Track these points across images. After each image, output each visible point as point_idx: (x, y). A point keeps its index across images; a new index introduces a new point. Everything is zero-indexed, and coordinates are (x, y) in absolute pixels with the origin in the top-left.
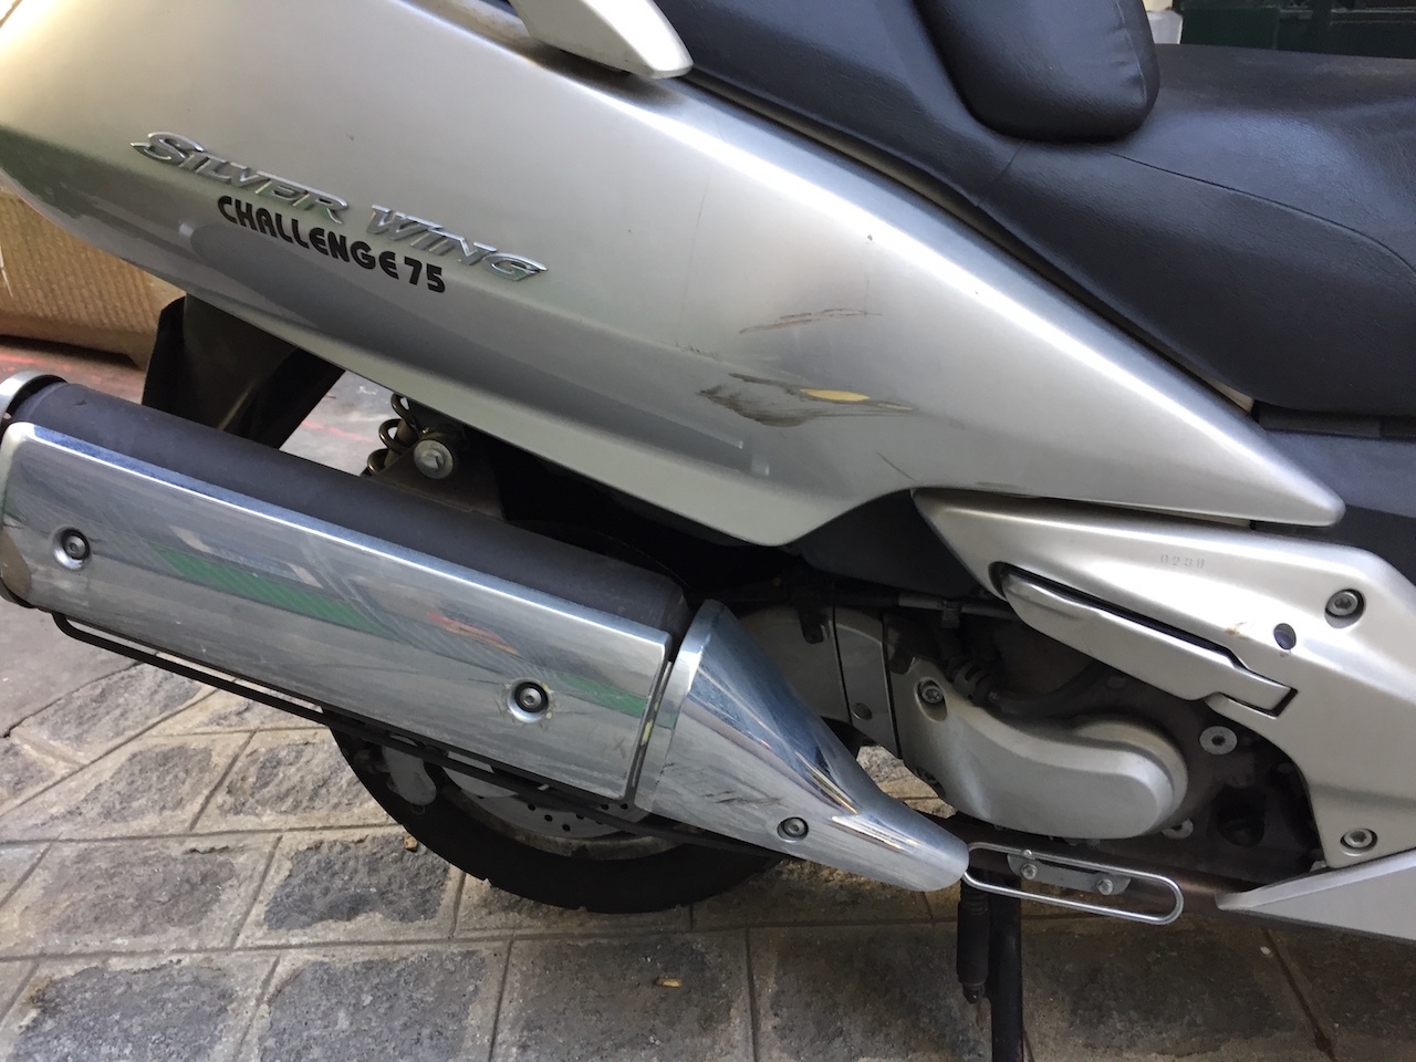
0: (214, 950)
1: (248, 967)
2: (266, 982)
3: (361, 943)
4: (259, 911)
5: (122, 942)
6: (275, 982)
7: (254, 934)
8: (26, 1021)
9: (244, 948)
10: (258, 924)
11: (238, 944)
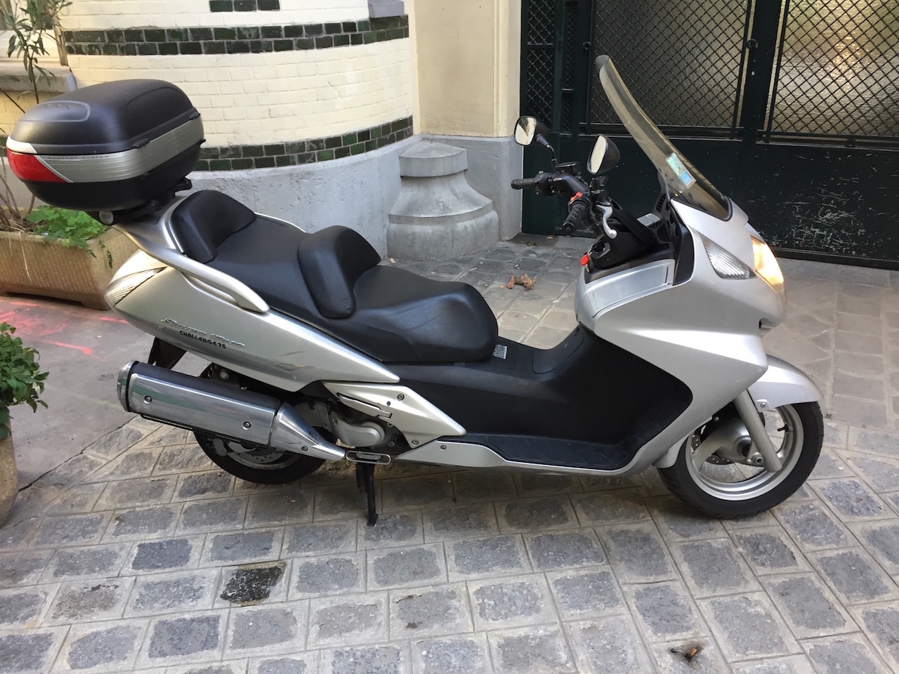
0: (165, 504)
1: (176, 507)
2: (182, 510)
3: (207, 499)
4: (176, 494)
5: (138, 504)
8: (116, 524)
10: (177, 497)
11: (172, 502)
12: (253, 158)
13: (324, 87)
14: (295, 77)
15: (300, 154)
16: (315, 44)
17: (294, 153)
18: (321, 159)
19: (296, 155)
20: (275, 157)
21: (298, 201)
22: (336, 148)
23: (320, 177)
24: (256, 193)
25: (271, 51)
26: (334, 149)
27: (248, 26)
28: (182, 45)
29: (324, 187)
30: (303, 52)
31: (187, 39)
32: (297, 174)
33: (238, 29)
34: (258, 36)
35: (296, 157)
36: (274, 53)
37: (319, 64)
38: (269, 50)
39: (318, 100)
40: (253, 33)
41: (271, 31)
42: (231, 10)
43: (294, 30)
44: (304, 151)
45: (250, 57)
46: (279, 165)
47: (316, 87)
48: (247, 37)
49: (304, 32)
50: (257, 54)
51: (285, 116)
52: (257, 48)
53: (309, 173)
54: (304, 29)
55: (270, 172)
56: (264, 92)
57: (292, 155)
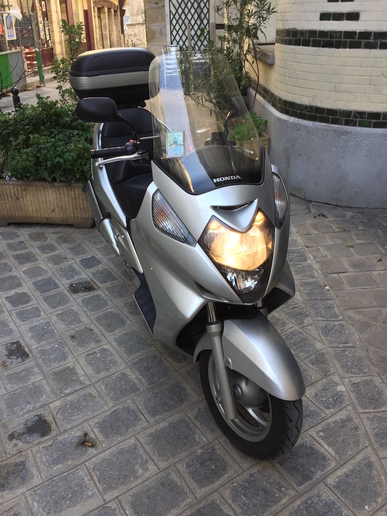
12: (318, 115)
13: (377, 76)
14: (357, 67)
15: (347, 118)
16: (378, 46)
17: (343, 117)
18: (361, 125)
19: (344, 119)
20: (331, 117)
21: (335, 149)
22: (375, 121)
23: (355, 137)
24: (313, 137)
25: (346, 48)
26: (373, 121)
27: (336, 30)
28: (303, 40)
29: (355, 144)
30: (368, 50)
31: (306, 37)
32: (339, 131)
33: (331, 32)
34: (340, 37)
35: (344, 120)
36: (347, 50)
37: (378, 60)
38: (345, 47)
39: (370, 85)
40: (338, 35)
41: (350, 34)
42: (329, 20)
43: (365, 35)
44: (350, 117)
45: (333, 51)
46: (332, 123)
47: (371, 76)
48: (334, 37)
49: (372, 37)
50: (337, 49)
51: (344, 92)
52: (338, 45)
53: (347, 133)
54: (373, 34)
55: (325, 126)
56: (335, 74)
57: (342, 118)
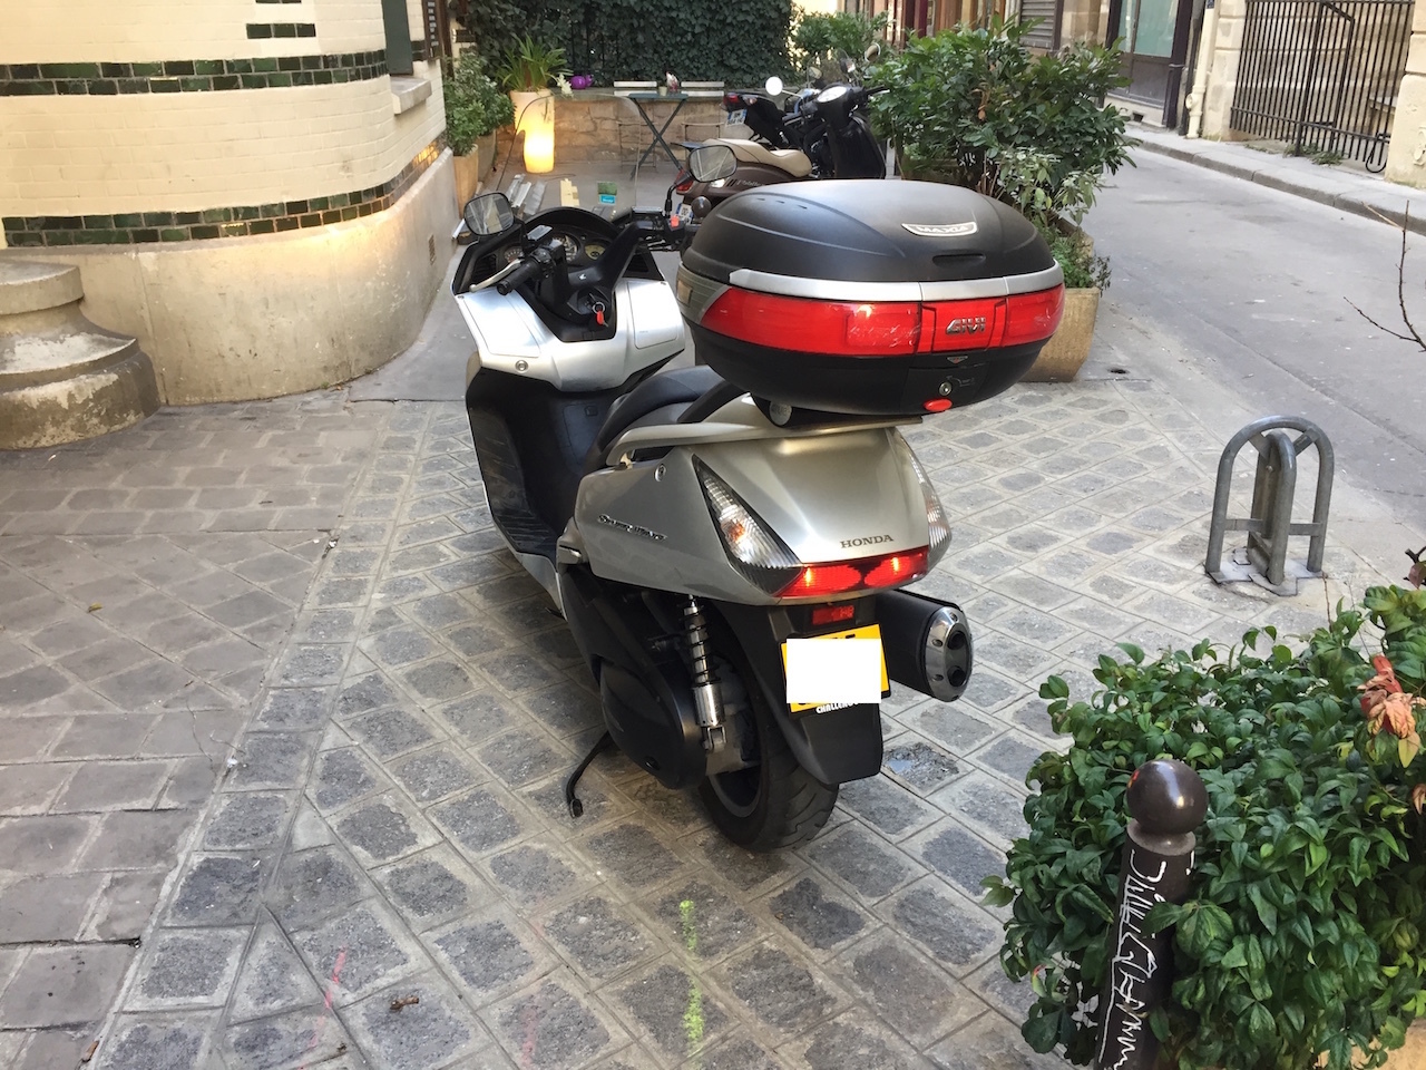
0: (892, 929)
1: (886, 912)
2: (884, 900)
3: (842, 889)
4: (863, 933)
5: (923, 960)
6: (882, 898)
7: (872, 923)
8: (976, 954)
9: (880, 920)
10: (867, 927)
11: (881, 924)
41: (311, 61)
